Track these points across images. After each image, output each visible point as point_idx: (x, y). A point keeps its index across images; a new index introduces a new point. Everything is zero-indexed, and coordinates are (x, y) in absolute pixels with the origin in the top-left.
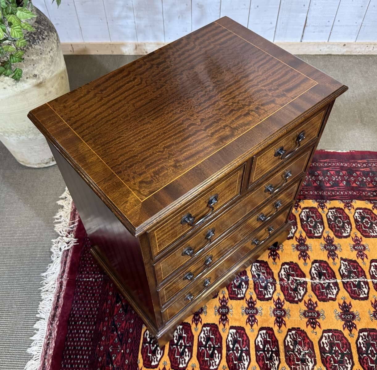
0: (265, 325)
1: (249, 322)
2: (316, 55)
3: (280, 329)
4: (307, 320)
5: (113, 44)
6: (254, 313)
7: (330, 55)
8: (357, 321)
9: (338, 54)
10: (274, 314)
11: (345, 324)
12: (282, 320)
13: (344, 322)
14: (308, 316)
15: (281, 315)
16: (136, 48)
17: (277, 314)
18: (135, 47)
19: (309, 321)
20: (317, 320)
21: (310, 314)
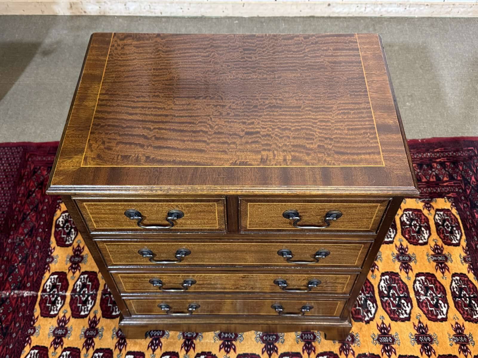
0: (171, 350)
1: (151, 346)
2: (295, 17)
3: (187, 354)
4: (221, 342)
5: (41, 2)
6: (159, 335)
7: (313, 17)
8: (280, 343)
9: (323, 15)
10: (184, 336)
11: (265, 347)
12: (192, 343)
13: (264, 345)
14: (224, 337)
15: (192, 336)
16: (71, 7)
17: (187, 336)
18: (69, 6)
19: (223, 344)
20: (234, 342)
21: (226, 335)
